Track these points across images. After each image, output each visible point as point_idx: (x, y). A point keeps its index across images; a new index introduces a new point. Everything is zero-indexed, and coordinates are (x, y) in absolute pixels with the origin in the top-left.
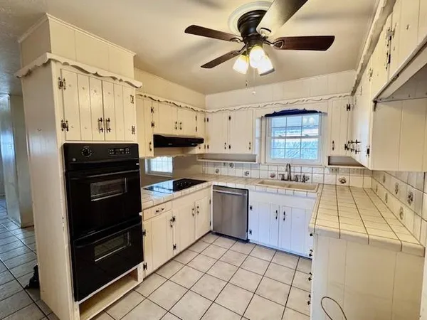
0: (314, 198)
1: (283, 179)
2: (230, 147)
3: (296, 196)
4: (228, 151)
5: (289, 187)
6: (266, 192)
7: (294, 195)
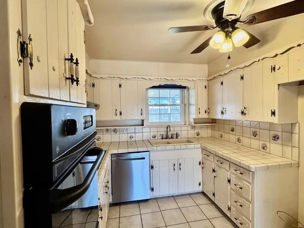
0: (199, 148)
1: (162, 139)
2: (121, 114)
3: (189, 149)
4: (118, 117)
5: (169, 143)
6: (166, 150)
7: (186, 148)
